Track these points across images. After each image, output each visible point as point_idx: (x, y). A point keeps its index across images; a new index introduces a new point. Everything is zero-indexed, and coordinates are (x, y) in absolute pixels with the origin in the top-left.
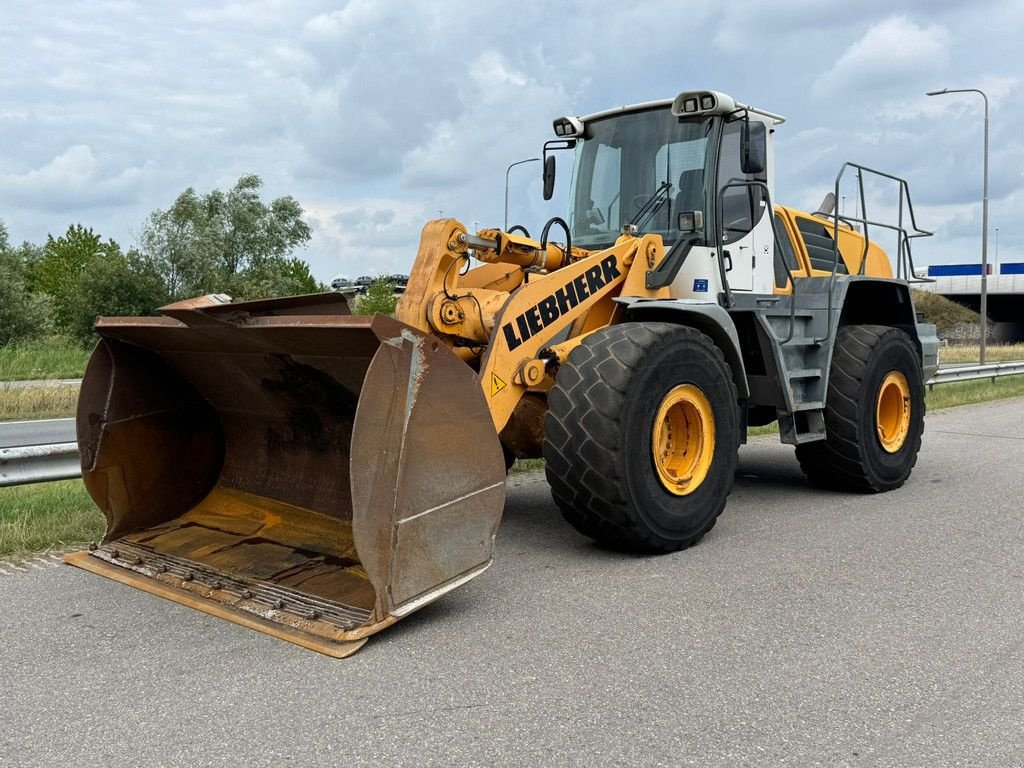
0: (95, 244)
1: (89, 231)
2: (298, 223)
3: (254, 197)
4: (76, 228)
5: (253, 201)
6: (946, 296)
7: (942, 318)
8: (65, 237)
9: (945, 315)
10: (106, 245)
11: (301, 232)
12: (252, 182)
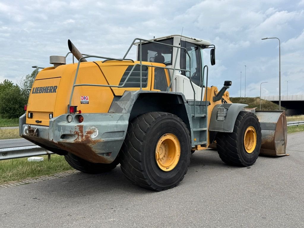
0: (12, 85)
1: (10, 82)
4: (6, 81)
6: (272, 101)
7: (271, 108)
8: (3, 83)
9: (272, 107)
10: (15, 86)
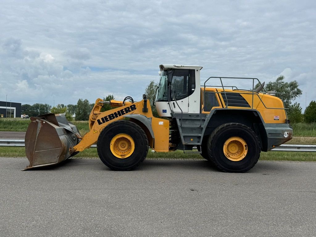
2: (298, 90)
3: (283, 82)
5: (282, 83)
11: (299, 92)
12: (281, 78)
